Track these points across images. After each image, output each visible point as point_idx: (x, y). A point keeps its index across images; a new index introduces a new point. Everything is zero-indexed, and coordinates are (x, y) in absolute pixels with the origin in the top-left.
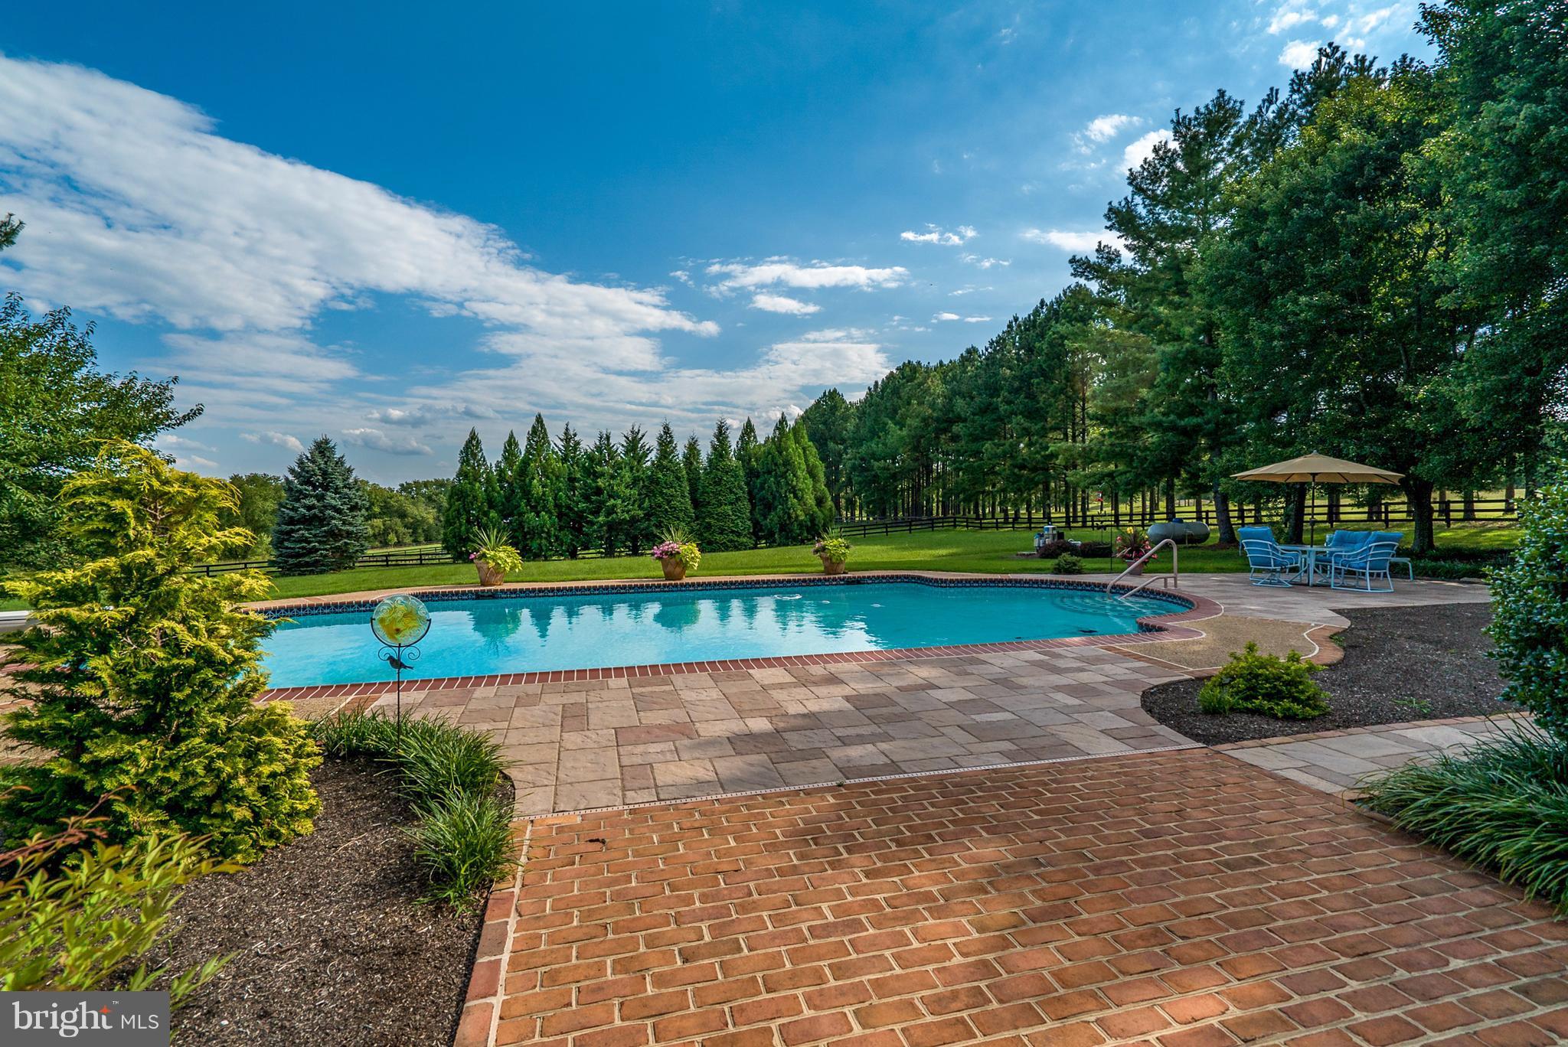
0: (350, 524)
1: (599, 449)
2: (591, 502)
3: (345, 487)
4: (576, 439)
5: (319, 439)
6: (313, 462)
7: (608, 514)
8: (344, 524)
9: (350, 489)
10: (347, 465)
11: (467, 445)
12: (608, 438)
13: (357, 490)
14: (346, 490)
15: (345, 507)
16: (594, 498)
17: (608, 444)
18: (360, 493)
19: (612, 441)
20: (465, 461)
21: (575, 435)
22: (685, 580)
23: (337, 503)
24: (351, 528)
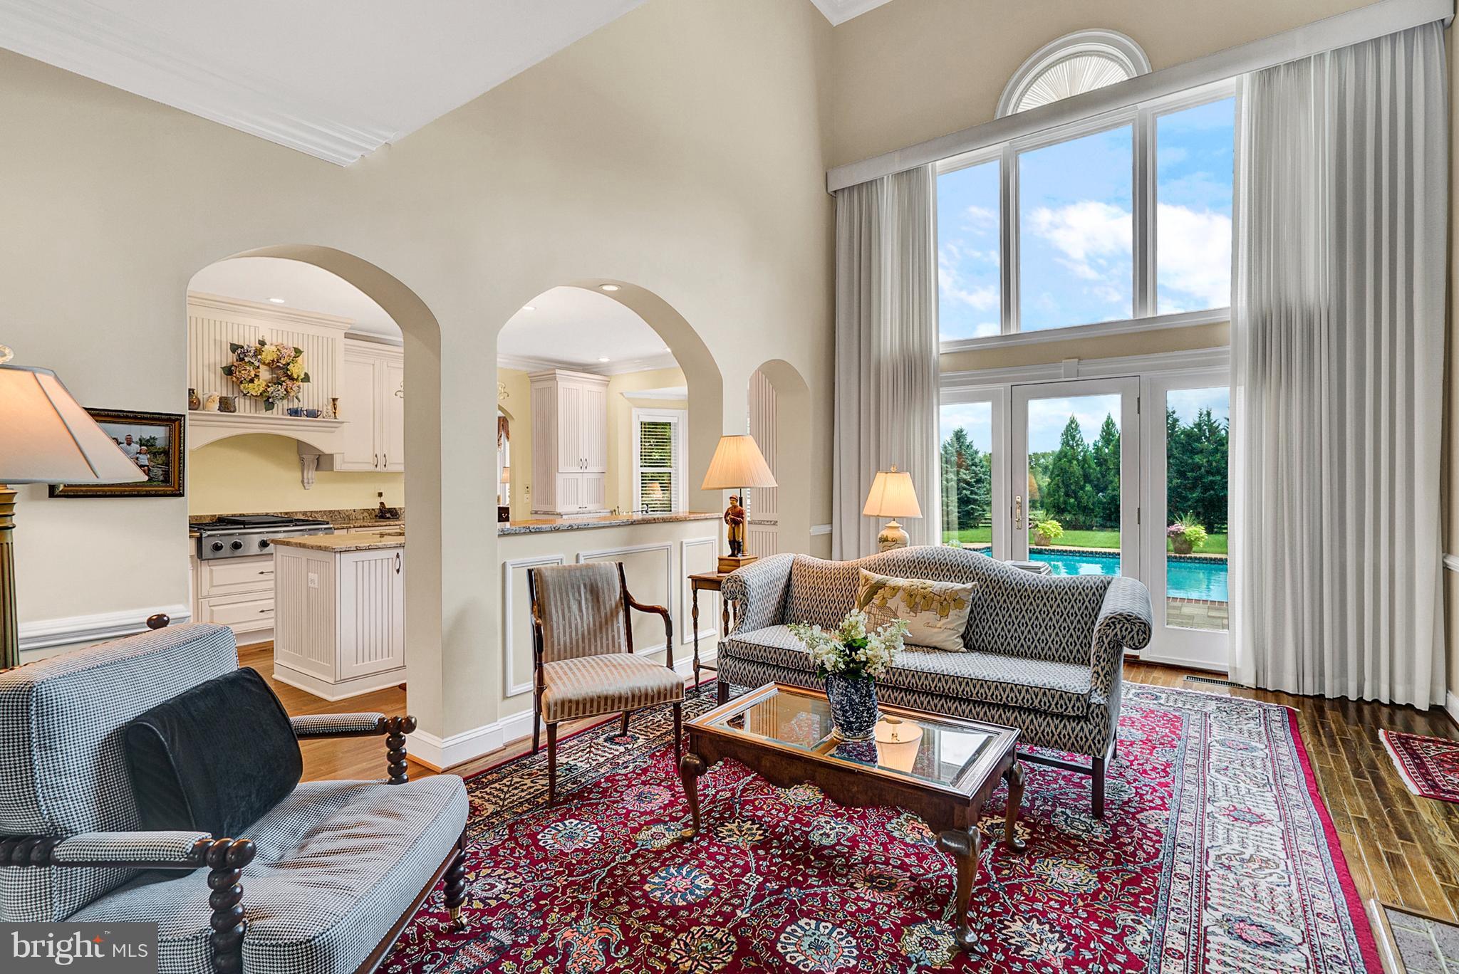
0: (976, 494)
1: (1198, 425)
2: (1186, 478)
3: (973, 465)
4: (1175, 416)
5: (957, 429)
6: (952, 446)
7: (1206, 490)
8: (971, 493)
9: (976, 466)
10: (975, 448)
11: (1067, 427)
12: (1209, 414)
13: (982, 467)
14: (974, 467)
15: (973, 480)
16: (1189, 474)
17: (1209, 421)
18: (983, 470)
19: (1213, 418)
20: (1065, 443)
21: (1174, 412)
22: (1193, 555)
23: (967, 478)
24: (976, 497)
